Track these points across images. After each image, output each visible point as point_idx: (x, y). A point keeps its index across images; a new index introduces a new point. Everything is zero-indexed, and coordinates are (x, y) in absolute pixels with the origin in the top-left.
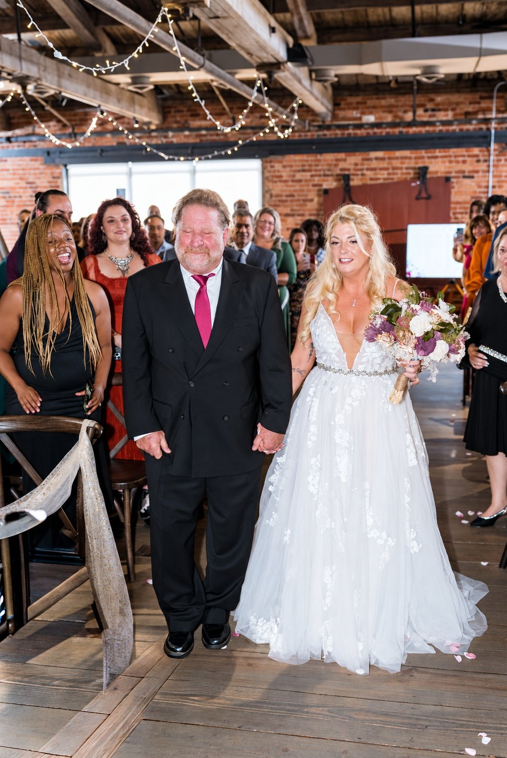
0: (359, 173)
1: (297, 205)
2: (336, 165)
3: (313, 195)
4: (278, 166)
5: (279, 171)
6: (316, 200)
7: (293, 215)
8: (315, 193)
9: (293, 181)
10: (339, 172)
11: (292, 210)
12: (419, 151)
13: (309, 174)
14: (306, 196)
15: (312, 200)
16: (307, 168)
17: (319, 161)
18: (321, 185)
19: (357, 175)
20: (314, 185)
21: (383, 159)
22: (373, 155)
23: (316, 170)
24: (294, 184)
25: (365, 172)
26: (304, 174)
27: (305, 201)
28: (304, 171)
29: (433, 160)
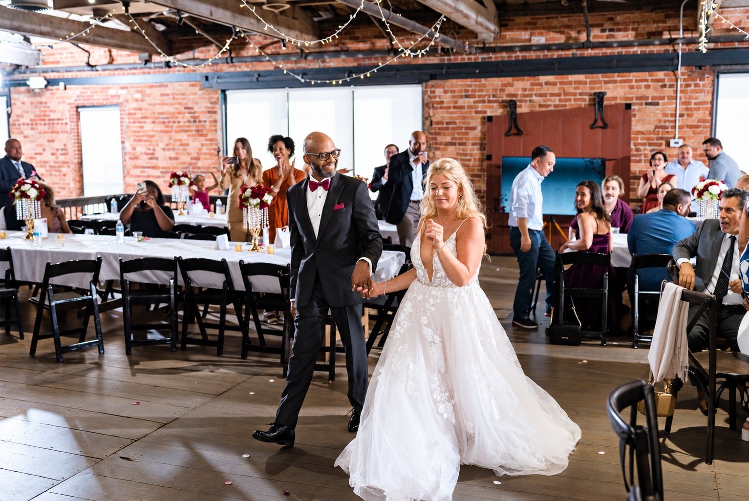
0: (528, 99)
1: (458, 134)
2: (502, 90)
3: (476, 122)
4: (439, 91)
5: (439, 97)
6: (479, 128)
7: (454, 144)
8: (479, 120)
9: (455, 107)
10: (505, 98)
11: (452, 139)
12: (595, 75)
13: (472, 100)
14: (469, 123)
15: (474, 128)
16: (470, 93)
17: (484, 85)
18: (485, 112)
19: (526, 101)
20: (477, 112)
21: (555, 84)
22: (543, 79)
23: (479, 96)
24: (455, 110)
25: (534, 98)
26: (467, 99)
27: (466, 128)
28: (467, 96)
29: (611, 85)
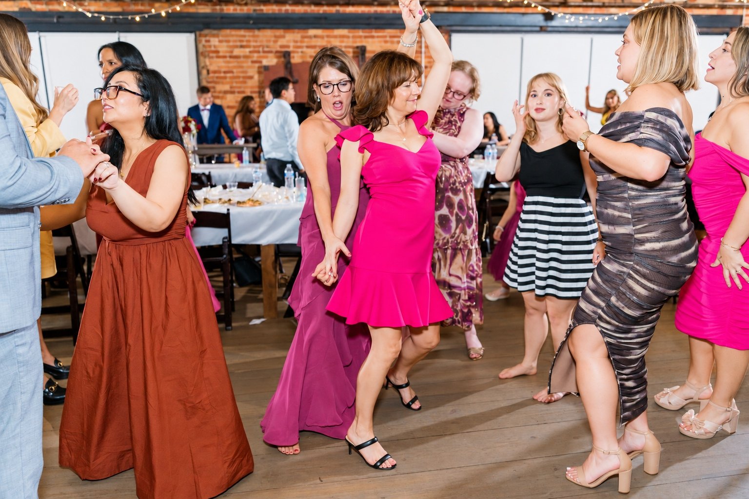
0: (300, 50)
1: (237, 82)
2: (275, 42)
3: (253, 72)
4: (214, 41)
5: (215, 46)
6: (256, 77)
7: (232, 92)
8: (256, 70)
9: (231, 57)
10: (279, 49)
11: (231, 87)
12: (356, 30)
13: (247, 50)
14: (245, 72)
15: (251, 78)
16: (244, 44)
17: (258, 36)
18: (261, 62)
19: (297, 52)
20: (253, 62)
21: (322, 37)
22: (312, 32)
23: (254, 47)
24: (232, 60)
25: (305, 49)
26: (242, 50)
27: (244, 77)
28: (242, 47)
29: (370, 40)
